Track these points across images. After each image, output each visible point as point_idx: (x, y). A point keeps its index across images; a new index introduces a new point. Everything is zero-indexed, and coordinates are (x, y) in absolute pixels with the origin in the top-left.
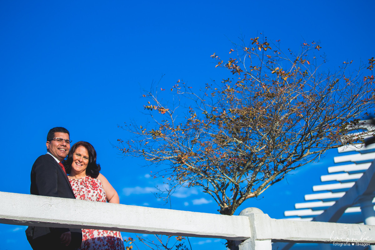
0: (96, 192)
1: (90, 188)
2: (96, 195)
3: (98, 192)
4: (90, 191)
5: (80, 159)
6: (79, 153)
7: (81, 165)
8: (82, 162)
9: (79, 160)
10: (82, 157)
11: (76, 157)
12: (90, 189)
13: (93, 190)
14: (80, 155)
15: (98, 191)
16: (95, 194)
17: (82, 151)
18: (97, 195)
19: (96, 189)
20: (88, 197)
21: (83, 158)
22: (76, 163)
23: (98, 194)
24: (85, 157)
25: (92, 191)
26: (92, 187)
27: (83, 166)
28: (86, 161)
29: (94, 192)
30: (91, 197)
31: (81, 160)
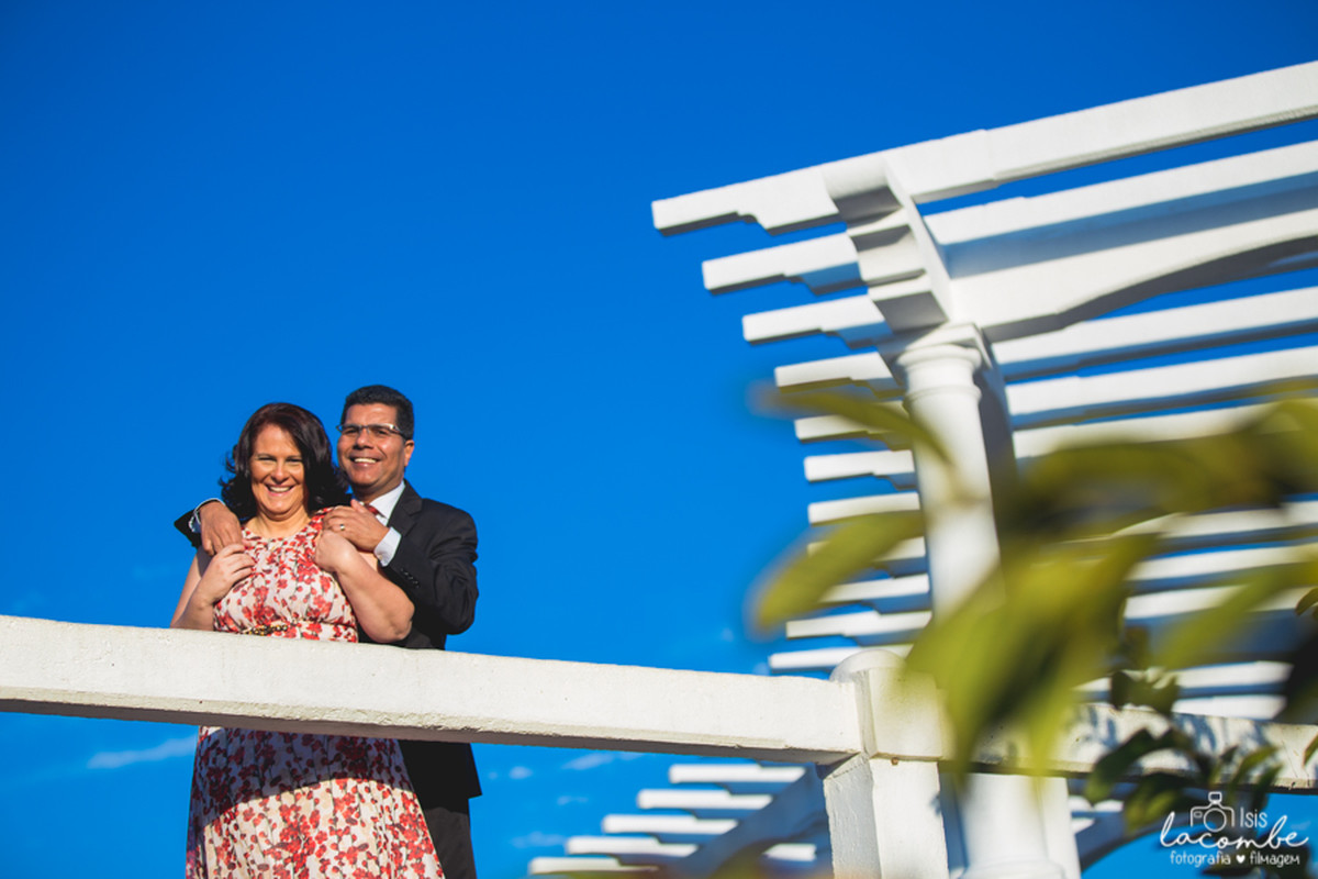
0: (306, 589)
1: (288, 572)
2: (304, 597)
3: (312, 589)
4: (285, 581)
5: (276, 470)
6: (266, 452)
7: (285, 489)
8: (285, 480)
9: (273, 474)
10: (281, 461)
11: (262, 468)
12: (287, 576)
13: (298, 580)
14: (273, 458)
15: (313, 584)
16: (301, 596)
17: (276, 440)
18: (307, 597)
19: (306, 577)
20: (275, 598)
21: (287, 464)
22: (269, 486)
23: (312, 597)
24: (290, 459)
25: (292, 584)
26: (296, 570)
27: (293, 489)
28: (298, 471)
29: (299, 589)
30: (289, 602)
31: (280, 475)
